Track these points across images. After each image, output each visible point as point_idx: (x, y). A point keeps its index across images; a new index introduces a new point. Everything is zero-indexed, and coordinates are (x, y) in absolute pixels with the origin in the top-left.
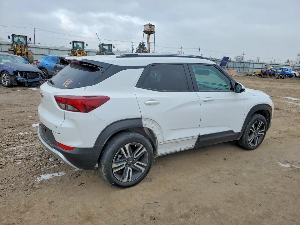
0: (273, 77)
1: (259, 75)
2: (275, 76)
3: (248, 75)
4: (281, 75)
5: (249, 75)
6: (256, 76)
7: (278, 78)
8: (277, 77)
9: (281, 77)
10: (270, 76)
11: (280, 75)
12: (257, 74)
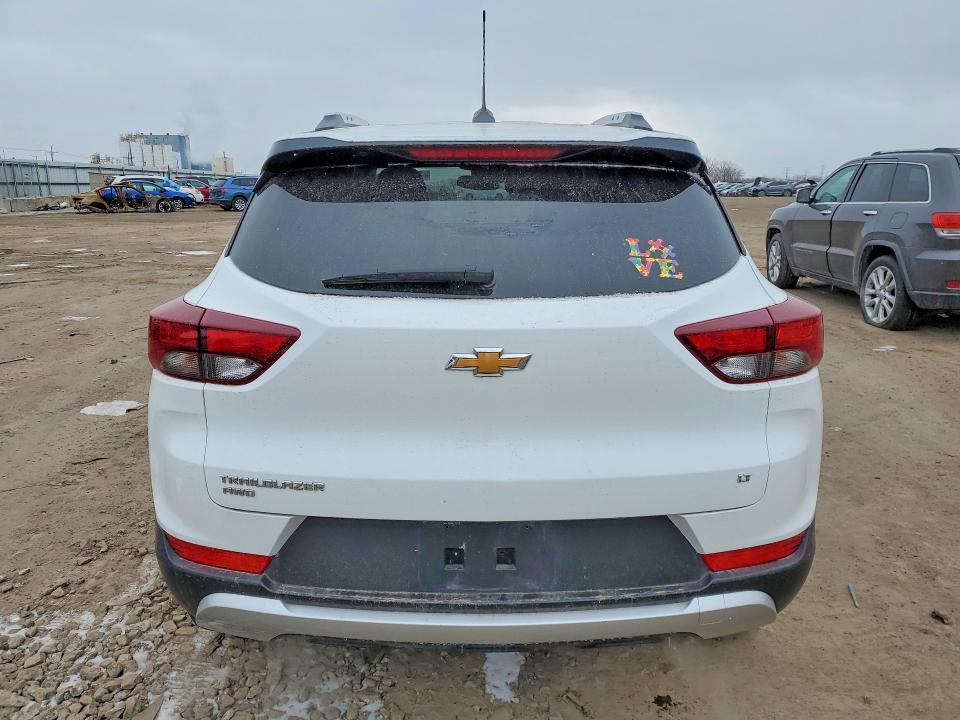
0: (144, 209)
1: (94, 204)
2: (146, 204)
3: (46, 208)
4: (163, 199)
5: (51, 209)
6: (86, 210)
7: (158, 211)
8: (154, 206)
9: (165, 207)
10: (130, 205)
11: (160, 201)
12: (86, 201)
